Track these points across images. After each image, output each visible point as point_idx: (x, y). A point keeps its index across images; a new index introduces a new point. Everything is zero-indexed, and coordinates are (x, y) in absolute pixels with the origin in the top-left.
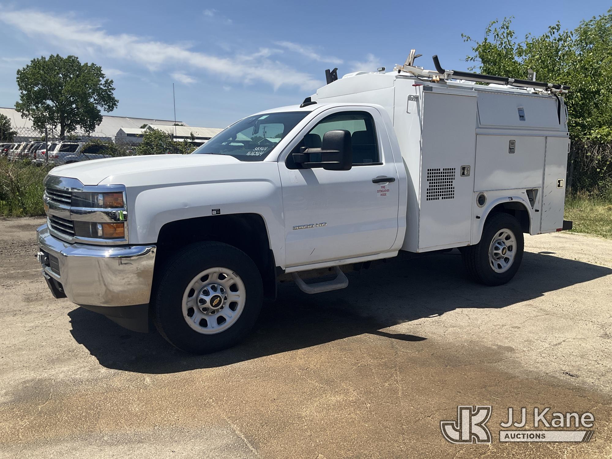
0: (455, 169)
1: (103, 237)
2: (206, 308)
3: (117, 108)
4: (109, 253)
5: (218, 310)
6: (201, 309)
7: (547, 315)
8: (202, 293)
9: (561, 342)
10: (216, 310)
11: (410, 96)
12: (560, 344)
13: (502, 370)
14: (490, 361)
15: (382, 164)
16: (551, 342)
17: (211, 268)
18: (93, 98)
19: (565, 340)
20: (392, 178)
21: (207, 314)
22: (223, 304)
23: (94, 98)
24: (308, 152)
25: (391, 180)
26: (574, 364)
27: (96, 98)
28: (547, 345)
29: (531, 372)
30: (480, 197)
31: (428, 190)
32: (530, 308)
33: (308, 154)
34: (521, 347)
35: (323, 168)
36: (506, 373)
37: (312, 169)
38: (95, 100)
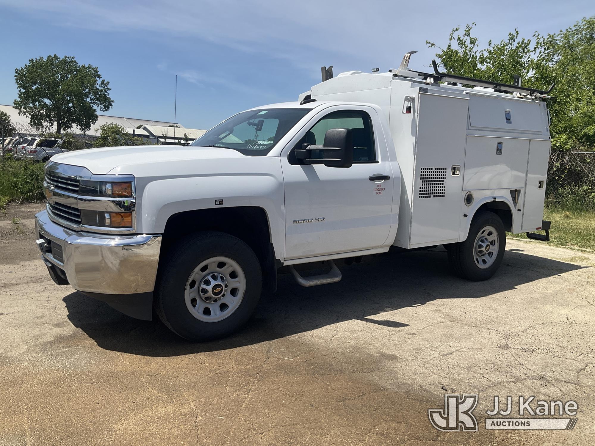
0: (446, 168)
1: (110, 226)
2: (208, 297)
3: (112, 108)
4: (116, 241)
5: (220, 298)
6: (204, 299)
7: (452, 321)
8: (203, 283)
9: (453, 352)
10: (218, 298)
11: (407, 97)
12: (451, 354)
13: (373, 381)
14: (364, 370)
15: (378, 162)
16: (442, 351)
17: (210, 258)
18: (89, 98)
19: (458, 350)
20: (387, 177)
21: (210, 303)
22: (224, 292)
23: (91, 98)
24: (310, 149)
25: (386, 178)
26: (456, 376)
27: (92, 97)
28: (436, 355)
29: (404, 384)
30: (468, 197)
31: (420, 188)
32: (436, 314)
33: (310, 151)
34: (406, 355)
35: (324, 165)
36: (376, 385)
37: (313, 165)
38: (91, 99)
